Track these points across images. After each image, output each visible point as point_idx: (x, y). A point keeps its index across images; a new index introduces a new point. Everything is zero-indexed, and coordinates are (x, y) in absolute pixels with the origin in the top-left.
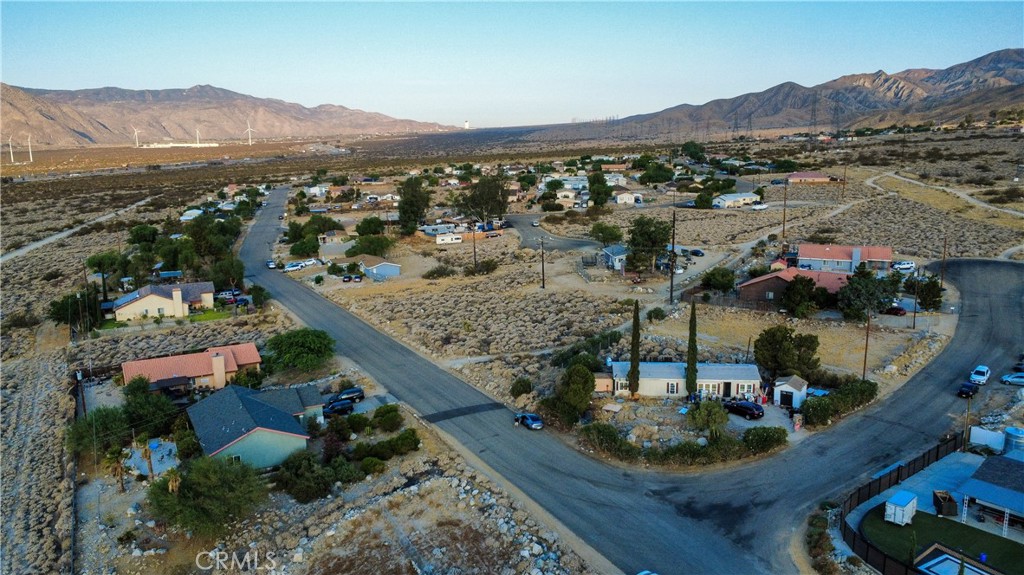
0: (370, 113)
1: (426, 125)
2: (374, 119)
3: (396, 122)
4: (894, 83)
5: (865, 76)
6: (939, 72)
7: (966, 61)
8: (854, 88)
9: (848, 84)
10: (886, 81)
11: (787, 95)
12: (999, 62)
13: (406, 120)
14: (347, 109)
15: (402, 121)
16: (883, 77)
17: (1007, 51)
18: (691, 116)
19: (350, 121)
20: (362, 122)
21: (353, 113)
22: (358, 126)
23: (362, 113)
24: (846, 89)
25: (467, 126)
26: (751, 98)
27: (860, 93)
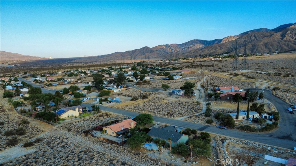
0: (15, 54)
1: (35, 57)
2: (16, 55)
3: (24, 56)
4: (171, 47)
5: (164, 45)
6: (180, 45)
7: (186, 42)
8: (162, 48)
9: (160, 47)
10: (169, 47)
11: (146, 50)
12: (193, 43)
13: (28, 56)
14: (6, 52)
15: (27, 56)
16: (168, 46)
17: (195, 40)
18: (121, 55)
19: (7, 56)
20: (12, 56)
21: (8, 53)
22: (10, 58)
23: (12, 53)
24: (160, 49)
25: (50, 58)
26: (137, 50)
27: (164, 49)
